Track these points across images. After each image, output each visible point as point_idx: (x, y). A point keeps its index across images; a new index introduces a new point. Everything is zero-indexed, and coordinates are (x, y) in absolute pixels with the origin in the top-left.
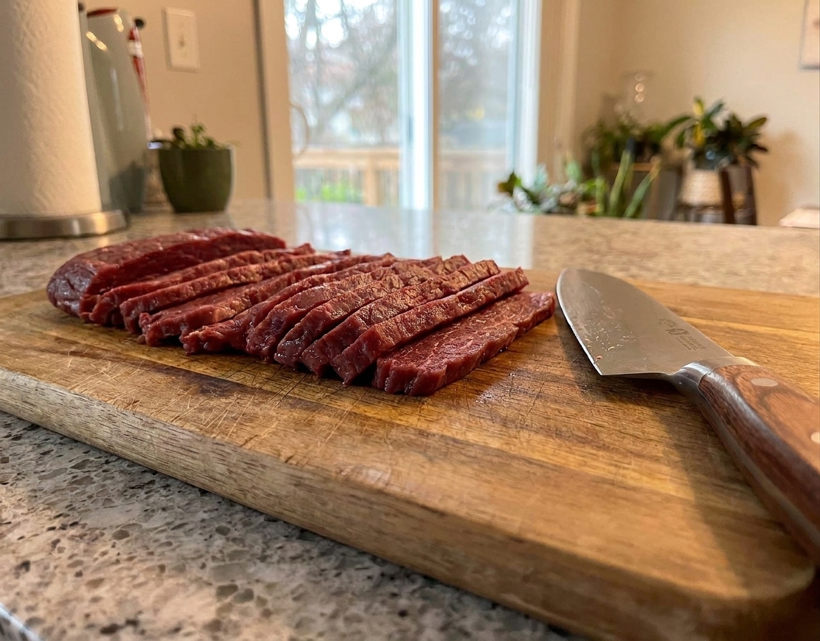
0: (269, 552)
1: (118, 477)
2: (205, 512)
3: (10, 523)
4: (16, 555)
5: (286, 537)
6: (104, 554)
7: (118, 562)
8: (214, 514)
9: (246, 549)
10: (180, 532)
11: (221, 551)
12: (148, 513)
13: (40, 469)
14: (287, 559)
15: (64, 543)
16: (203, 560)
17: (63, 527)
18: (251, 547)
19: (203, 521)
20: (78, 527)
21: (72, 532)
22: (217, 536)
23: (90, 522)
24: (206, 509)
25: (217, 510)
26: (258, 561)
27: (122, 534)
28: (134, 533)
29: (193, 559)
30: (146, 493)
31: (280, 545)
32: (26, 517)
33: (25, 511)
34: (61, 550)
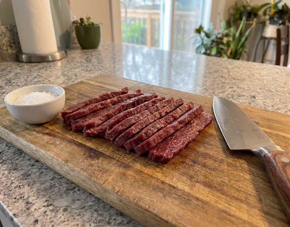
0: (111, 221)
1: (64, 185)
2: (91, 202)
3: (31, 203)
4: (34, 217)
5: (116, 214)
6: (60, 218)
7: (64, 221)
8: (94, 203)
9: (104, 219)
10: (83, 210)
11: (96, 219)
12: (74, 201)
13: (40, 180)
14: (117, 225)
15: (48, 213)
16: (90, 223)
17: (48, 206)
18: (106, 218)
19: (90, 206)
20: (52, 206)
21: (51, 208)
22: (95, 213)
23: (56, 204)
24: (91, 201)
25: (95, 201)
26: (107, 224)
27: (65, 210)
28: (69, 210)
29: (87, 222)
30: (73, 192)
31: (114, 218)
32: (36, 201)
33: (36, 198)
34: (47, 215)
